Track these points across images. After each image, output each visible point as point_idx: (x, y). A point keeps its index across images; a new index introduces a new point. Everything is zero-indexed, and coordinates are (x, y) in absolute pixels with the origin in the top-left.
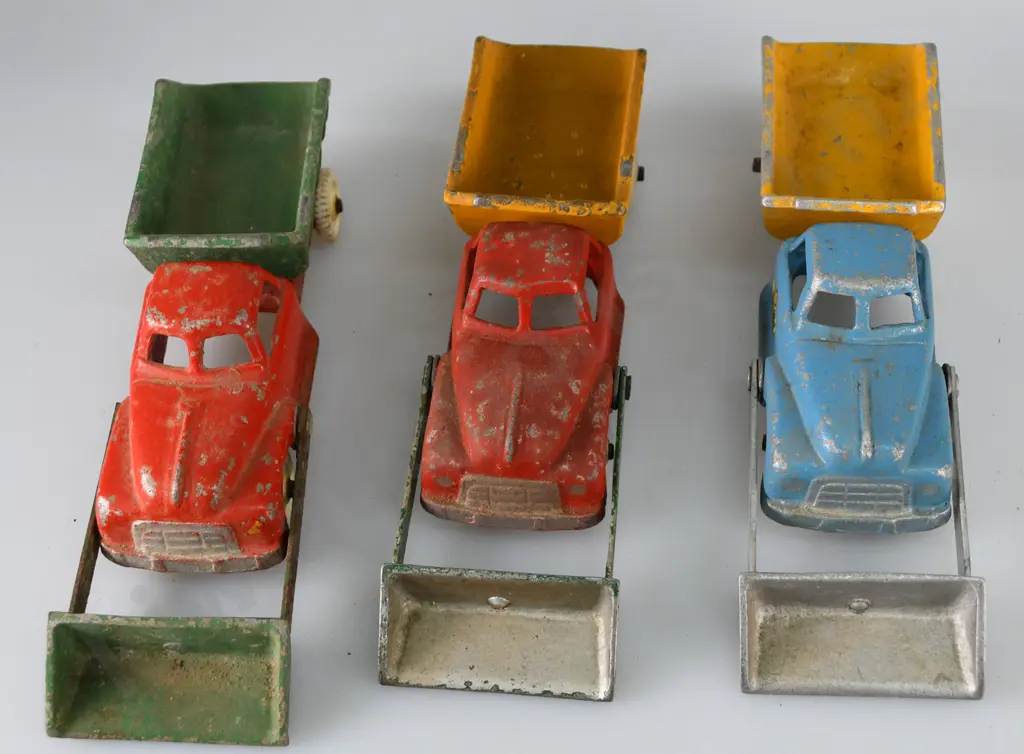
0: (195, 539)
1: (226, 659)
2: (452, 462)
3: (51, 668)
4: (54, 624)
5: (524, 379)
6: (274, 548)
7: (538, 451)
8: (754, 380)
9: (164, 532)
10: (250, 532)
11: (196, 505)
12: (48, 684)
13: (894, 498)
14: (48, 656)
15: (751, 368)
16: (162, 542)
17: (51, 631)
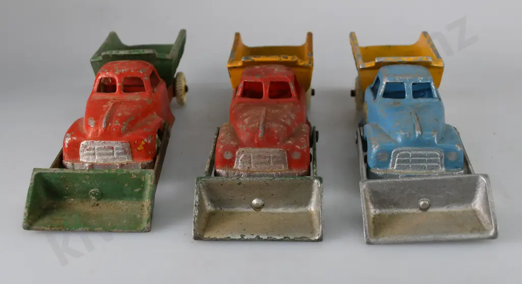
0: (111, 151)
1: (121, 203)
2: (232, 143)
3: (31, 192)
4: (35, 173)
5: (266, 111)
6: (150, 161)
7: (276, 132)
8: (359, 133)
9: (96, 148)
10: (139, 149)
11: (114, 130)
12: (27, 200)
13: (435, 161)
14: (30, 187)
15: (357, 132)
16: (94, 154)
17: (33, 176)
